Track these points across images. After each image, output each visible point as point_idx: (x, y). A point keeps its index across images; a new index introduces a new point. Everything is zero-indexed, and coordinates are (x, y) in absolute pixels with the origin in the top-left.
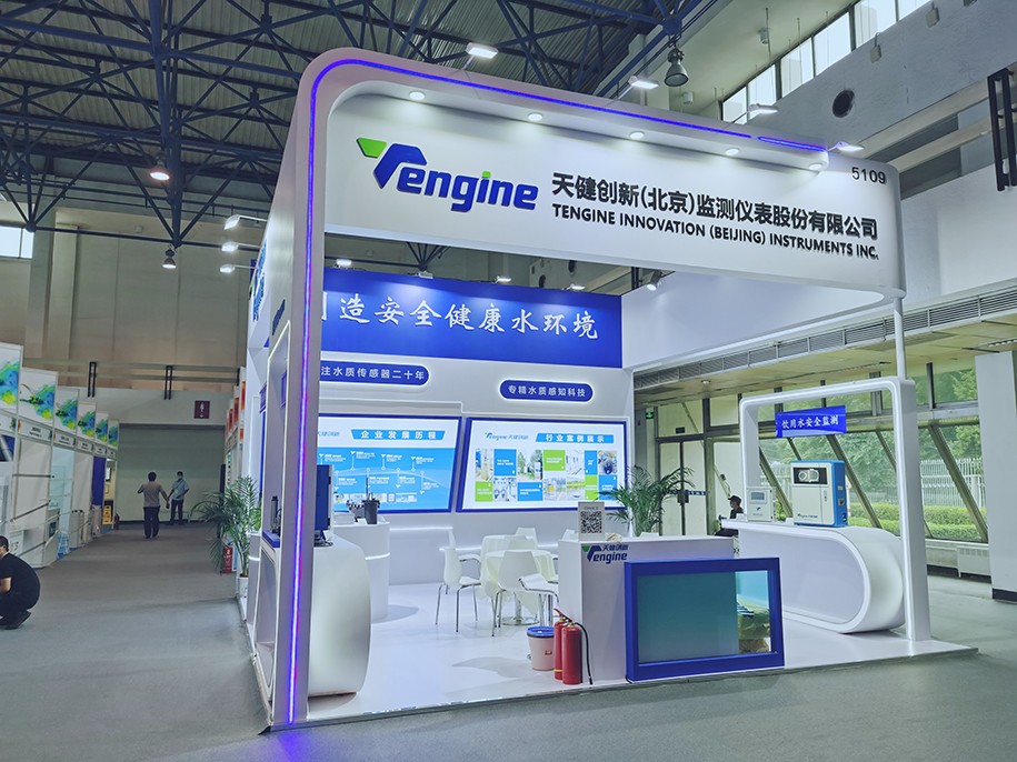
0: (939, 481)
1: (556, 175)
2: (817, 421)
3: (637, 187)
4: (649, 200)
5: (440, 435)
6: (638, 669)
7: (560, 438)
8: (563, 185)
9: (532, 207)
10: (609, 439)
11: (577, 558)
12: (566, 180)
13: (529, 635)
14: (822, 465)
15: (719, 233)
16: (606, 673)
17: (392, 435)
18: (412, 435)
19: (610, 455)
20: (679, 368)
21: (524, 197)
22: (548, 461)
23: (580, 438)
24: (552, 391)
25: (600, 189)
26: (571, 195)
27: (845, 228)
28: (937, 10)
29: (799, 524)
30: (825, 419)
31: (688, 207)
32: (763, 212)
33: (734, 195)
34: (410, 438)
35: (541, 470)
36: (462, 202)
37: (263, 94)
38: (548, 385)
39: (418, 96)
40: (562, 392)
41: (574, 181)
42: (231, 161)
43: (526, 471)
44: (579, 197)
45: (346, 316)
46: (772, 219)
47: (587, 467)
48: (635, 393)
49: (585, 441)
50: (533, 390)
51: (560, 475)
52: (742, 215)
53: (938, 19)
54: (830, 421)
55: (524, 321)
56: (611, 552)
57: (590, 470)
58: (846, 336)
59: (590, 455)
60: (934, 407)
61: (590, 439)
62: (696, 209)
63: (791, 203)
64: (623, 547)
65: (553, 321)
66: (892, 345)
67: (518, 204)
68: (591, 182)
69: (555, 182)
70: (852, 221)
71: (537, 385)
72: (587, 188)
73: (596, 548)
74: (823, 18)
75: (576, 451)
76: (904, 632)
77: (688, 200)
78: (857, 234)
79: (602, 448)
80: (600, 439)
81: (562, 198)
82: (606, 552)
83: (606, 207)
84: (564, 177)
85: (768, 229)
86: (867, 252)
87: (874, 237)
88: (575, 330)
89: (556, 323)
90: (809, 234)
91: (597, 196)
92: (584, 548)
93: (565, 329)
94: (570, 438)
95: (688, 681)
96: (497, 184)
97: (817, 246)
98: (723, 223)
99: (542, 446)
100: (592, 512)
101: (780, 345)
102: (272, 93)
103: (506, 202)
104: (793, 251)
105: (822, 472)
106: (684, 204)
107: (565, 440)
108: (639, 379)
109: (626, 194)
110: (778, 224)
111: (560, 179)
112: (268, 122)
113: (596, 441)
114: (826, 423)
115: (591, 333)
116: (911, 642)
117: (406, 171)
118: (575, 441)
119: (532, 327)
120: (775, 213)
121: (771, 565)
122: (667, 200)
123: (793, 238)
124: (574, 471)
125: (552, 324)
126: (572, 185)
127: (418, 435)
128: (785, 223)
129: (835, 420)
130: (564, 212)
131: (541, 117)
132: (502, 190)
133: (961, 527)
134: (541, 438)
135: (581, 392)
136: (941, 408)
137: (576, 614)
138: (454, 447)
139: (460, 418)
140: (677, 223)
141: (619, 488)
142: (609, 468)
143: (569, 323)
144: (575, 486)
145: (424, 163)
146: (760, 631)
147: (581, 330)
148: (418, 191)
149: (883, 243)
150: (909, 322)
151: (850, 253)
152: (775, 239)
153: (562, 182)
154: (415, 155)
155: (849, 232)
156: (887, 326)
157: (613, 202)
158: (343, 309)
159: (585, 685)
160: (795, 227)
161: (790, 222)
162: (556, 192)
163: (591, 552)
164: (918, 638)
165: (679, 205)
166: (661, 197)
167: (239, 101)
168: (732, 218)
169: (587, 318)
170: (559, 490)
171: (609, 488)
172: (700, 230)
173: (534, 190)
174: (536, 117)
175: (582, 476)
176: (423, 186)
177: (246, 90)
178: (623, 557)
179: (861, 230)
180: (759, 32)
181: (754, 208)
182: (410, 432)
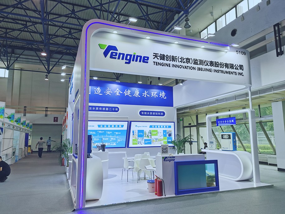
0: (263, 138)
1: (154, 53)
2: (228, 121)
3: (176, 57)
4: (180, 60)
5: (122, 126)
6: (178, 192)
7: (156, 127)
8: (156, 56)
9: (147, 62)
10: (170, 127)
11: (161, 160)
13: (148, 182)
14: (229, 134)
15: (199, 69)
16: (169, 193)
17: (109, 126)
18: (115, 126)
19: (170, 131)
20: (189, 107)
21: (145, 60)
22: (153, 133)
23: (162, 127)
24: (154, 113)
25: (166, 57)
26: (158, 59)
27: (235, 68)
28: (259, 7)
29: (223, 150)
30: (230, 121)
31: (191, 62)
32: (212, 63)
33: (204, 59)
34: (114, 127)
35: (151, 136)
36: (128, 61)
37: (72, 31)
38: (153, 112)
39: (115, 32)
40: (156, 114)
41: (159, 55)
42: (64, 50)
43: (147, 136)
44: (160, 60)
45: (96, 93)
46: (214, 65)
47: (164, 135)
48: (177, 114)
49: (163, 127)
50: (148, 113)
51: (156, 137)
52: (206, 64)
53: (260, 9)
54: (231, 121)
55: (146, 94)
56: (170, 159)
57: (165, 136)
58: (235, 97)
59: (164, 131)
60: (260, 117)
61: (165, 127)
62: (193, 63)
63: (219, 61)
64: (174, 157)
65: (154, 94)
66: (248, 100)
68: (164, 55)
70: (236, 65)
71: (150, 112)
72: (163, 57)
73: (166, 158)
74: (228, 9)
75: (161, 130)
76: (253, 180)
77: (191, 60)
78: (238, 69)
79: (168, 129)
80: (167, 127)
81: (156, 60)
82: (169, 159)
83: (168, 62)
84: (156, 54)
85: (213, 68)
86: (241, 74)
87: (243, 70)
88: (160, 96)
89: (155, 95)
90: (225, 69)
91: (165, 59)
92: (163, 158)
93: (157, 96)
94: (159, 127)
95: (192, 195)
96: (138, 56)
97: (227, 72)
98: (201, 66)
99: (151, 129)
100: (165, 147)
101: (217, 100)
102: (75, 31)
103: (140, 61)
104: (220, 74)
105: (229, 135)
106: (190, 61)
107: (157, 127)
108: (178, 110)
109: (174, 59)
110: (216, 67)
111: (155, 55)
112: (74, 39)
113: (166, 127)
114: (230, 122)
115: (165, 97)
116: (255, 183)
117: (112, 53)
118: (160, 127)
119: (148, 96)
120: (215, 63)
121: (215, 162)
122: (185, 60)
123: (220, 70)
124: (160, 136)
125: (154, 95)
127: (116, 126)
128: (218, 66)
129: (233, 121)
130: (156, 64)
131: (149, 37)
132: (139, 58)
133: (269, 151)
134: (151, 127)
135: (162, 114)
136: (263, 117)
137: (161, 176)
138: (127, 129)
139: (128, 121)
140: (188, 67)
141: (173, 140)
142: (170, 135)
143: (158, 94)
144: (160, 140)
145: (117, 50)
146: (213, 181)
147: (162, 96)
148: (116, 58)
149: (245, 72)
150: (253, 93)
151: (236, 74)
152: (215, 71)
153: (156, 55)
154: (115, 48)
156: (247, 94)
157: (170, 61)
158: (95, 91)
159: (164, 197)
160: (221, 67)
161: (219, 66)
162: (154, 58)
163: (165, 159)
164: (257, 182)
165: (188, 61)
166: (183, 59)
167: (66, 33)
168: (203, 65)
169: (163, 93)
170: (156, 141)
171: (170, 141)
172: (194, 68)
173: (148, 58)
174: (148, 38)
175: (162, 137)
176: (117, 57)
177: (68, 30)
178: (174, 160)
179: (239, 68)
180: (211, 13)
181: (209, 62)
182: (114, 125)
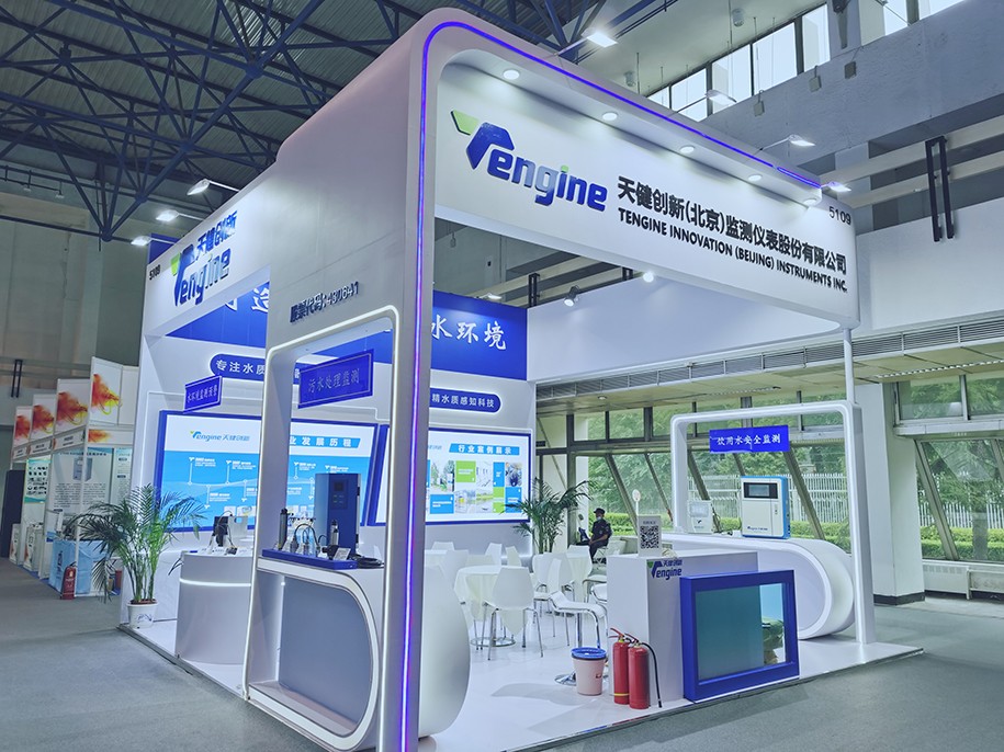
1: (621, 179)
2: (757, 439)
3: (682, 201)
4: (691, 215)
5: (355, 443)
7: (471, 449)
8: (627, 191)
9: (602, 208)
10: (515, 451)
12: (629, 185)
13: (575, 657)
14: (773, 481)
15: (742, 254)
17: (306, 441)
18: (327, 442)
19: (516, 467)
20: (577, 383)
21: (594, 197)
22: (459, 472)
23: (490, 449)
24: (464, 400)
25: (656, 199)
26: (633, 201)
27: (826, 262)
28: (819, 78)
29: (747, 536)
30: (766, 437)
31: (720, 226)
32: (773, 239)
33: (753, 221)
34: (325, 445)
35: (453, 482)
36: (544, 195)
38: (461, 394)
39: (512, 75)
40: (473, 401)
41: (635, 187)
43: (438, 483)
44: (639, 204)
45: (259, 308)
46: (778, 246)
47: (495, 479)
48: (537, 404)
49: (495, 452)
50: (446, 398)
51: (470, 487)
52: (758, 240)
53: (820, 86)
54: (771, 439)
55: (439, 327)
56: (669, 568)
57: (498, 482)
59: (498, 466)
60: (803, 429)
61: (499, 450)
62: (726, 230)
63: (792, 233)
65: (467, 329)
67: (592, 204)
68: (648, 189)
69: (620, 186)
70: (830, 255)
71: (450, 393)
72: (645, 196)
73: (658, 564)
75: (486, 462)
77: (720, 218)
78: (833, 267)
79: (509, 459)
80: (508, 451)
81: (625, 203)
83: (659, 217)
84: (627, 181)
85: (776, 255)
86: (840, 284)
87: (844, 272)
88: (486, 340)
89: (469, 332)
90: (802, 263)
91: (652, 205)
92: (649, 563)
93: (476, 338)
94: (481, 449)
96: (574, 182)
97: (810, 275)
98: (744, 245)
99: (455, 457)
100: (650, 526)
103: (581, 201)
104: (792, 278)
105: (773, 487)
106: (717, 223)
107: (476, 451)
108: (542, 390)
109: (675, 207)
110: (782, 252)
111: (623, 183)
113: (504, 453)
114: (767, 441)
115: (501, 344)
117: (496, 154)
118: (485, 452)
119: (447, 334)
120: (781, 240)
121: (786, 578)
122: (704, 216)
123: (792, 266)
124: (483, 483)
125: (465, 332)
126: (633, 191)
127: (334, 442)
128: (787, 252)
129: (776, 438)
130: (628, 217)
131: (615, 116)
132: (577, 187)
134: (454, 448)
135: (491, 403)
138: (369, 456)
139: (375, 425)
140: (712, 241)
141: (523, 501)
142: (515, 480)
143: (480, 332)
144: (484, 498)
145: (512, 148)
147: (491, 340)
148: (506, 176)
149: (849, 279)
150: (858, 348)
151: (829, 285)
152: (782, 266)
153: (626, 186)
154: (504, 138)
155: (828, 266)
157: (665, 213)
158: (256, 299)
159: (653, 710)
160: (794, 256)
161: (790, 251)
162: (621, 196)
163: (655, 567)
165: (714, 223)
166: (701, 213)
168: (751, 241)
169: (497, 329)
170: (469, 502)
171: (514, 500)
172: (728, 249)
173: (604, 191)
174: (610, 117)
175: (490, 488)
176: (511, 172)
177: (56, 44)
178: (678, 572)
179: (836, 264)
180: (626, 74)
181: (766, 234)
182: (325, 438)
